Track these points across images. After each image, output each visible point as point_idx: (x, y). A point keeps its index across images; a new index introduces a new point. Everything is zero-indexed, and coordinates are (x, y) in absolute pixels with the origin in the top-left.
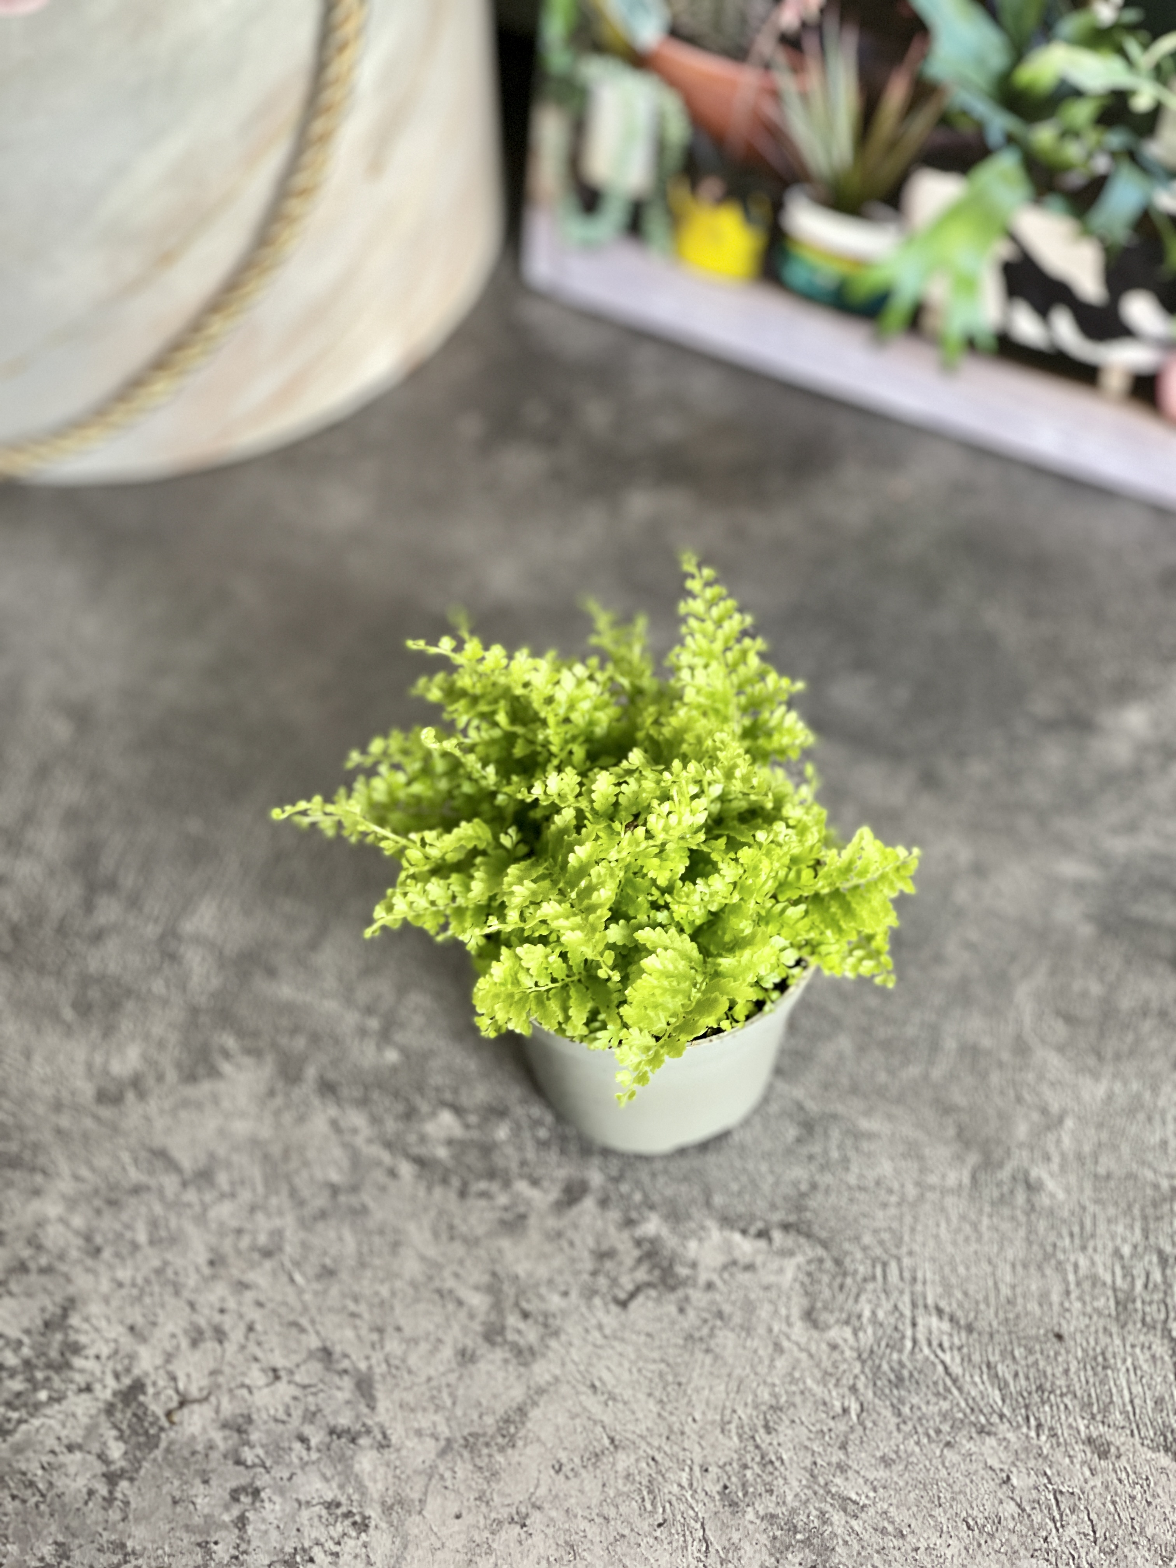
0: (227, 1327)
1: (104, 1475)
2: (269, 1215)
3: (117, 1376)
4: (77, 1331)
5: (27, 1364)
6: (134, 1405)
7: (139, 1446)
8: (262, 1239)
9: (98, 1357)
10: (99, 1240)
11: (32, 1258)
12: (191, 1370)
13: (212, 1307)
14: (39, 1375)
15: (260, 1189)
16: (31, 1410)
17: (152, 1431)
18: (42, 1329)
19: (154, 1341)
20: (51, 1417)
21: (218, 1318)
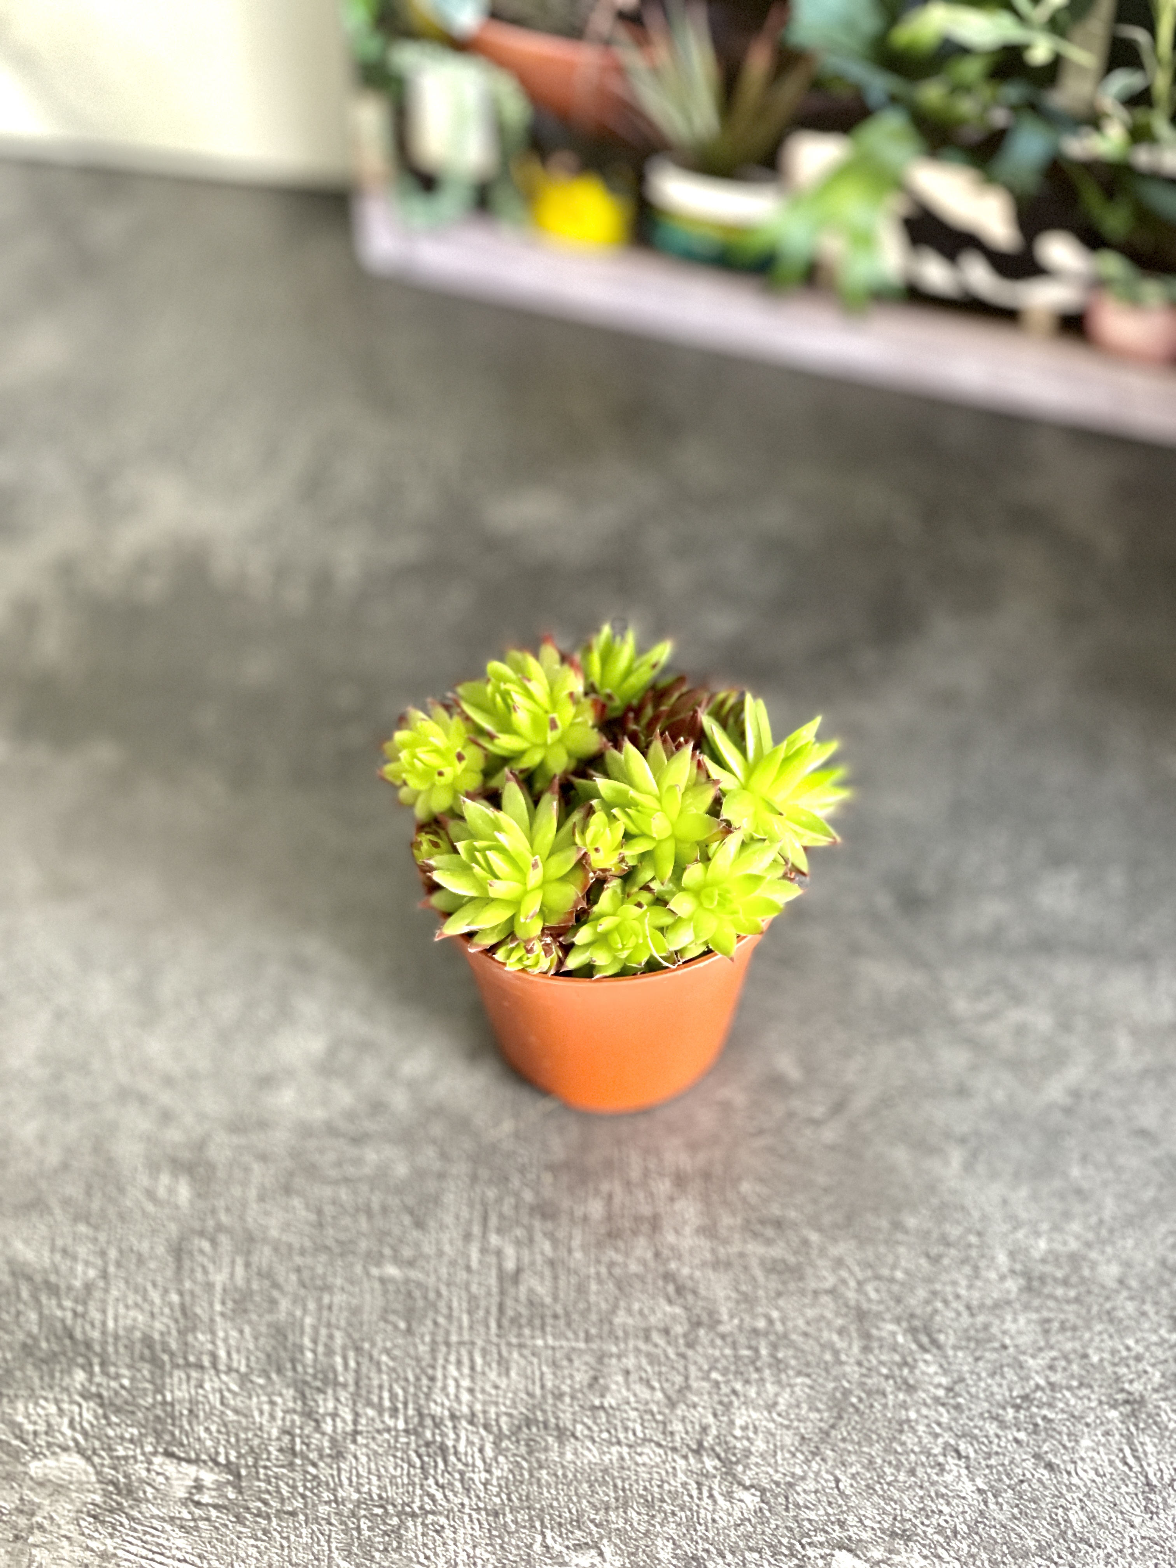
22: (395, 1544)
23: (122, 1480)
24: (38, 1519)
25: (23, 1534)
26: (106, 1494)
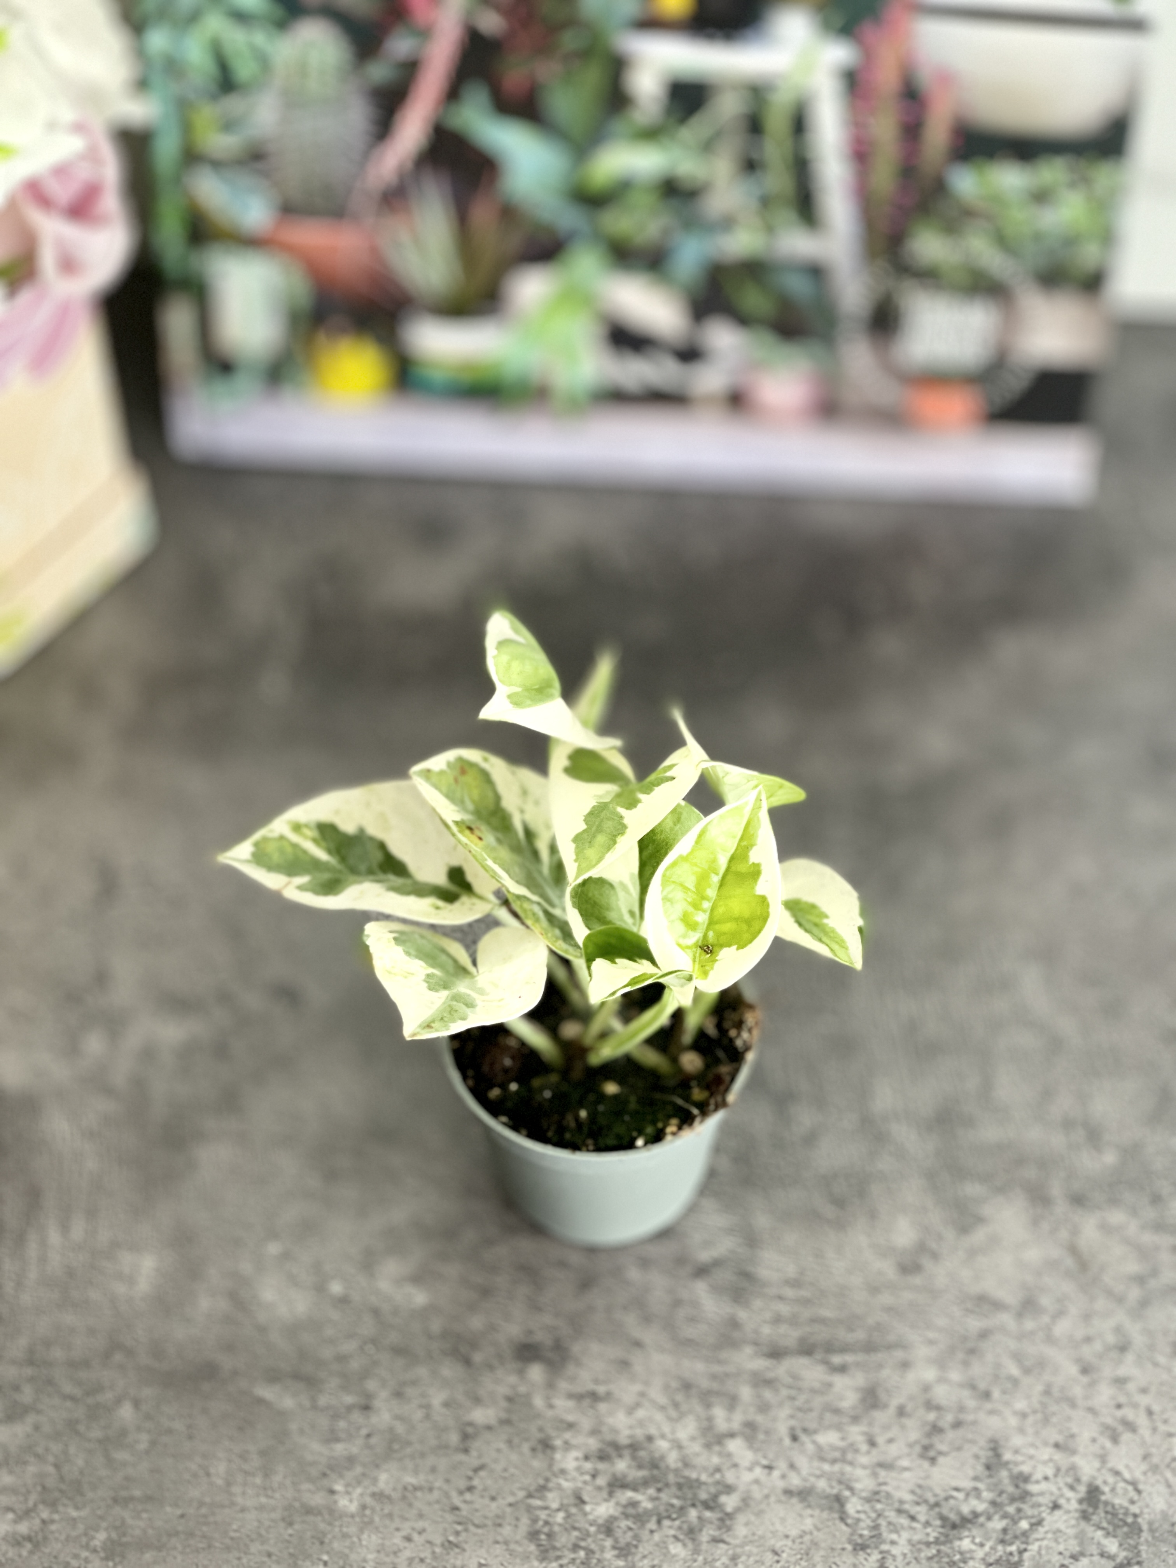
0: (1131, 1418)
2: (1102, 1318)
3: (1072, 1488)
4: (1016, 1464)
5: (993, 1503)
6: (1101, 1506)
7: (1127, 1536)
8: (1111, 1339)
9: (1046, 1478)
10: (982, 1386)
11: (939, 1418)
12: (1126, 1461)
13: (1108, 1406)
14: (1011, 1509)
15: (1081, 1299)
16: (1024, 1539)
17: (1130, 1520)
18: (987, 1473)
19: (1081, 1449)
20: (1042, 1539)
21: (1119, 1413)
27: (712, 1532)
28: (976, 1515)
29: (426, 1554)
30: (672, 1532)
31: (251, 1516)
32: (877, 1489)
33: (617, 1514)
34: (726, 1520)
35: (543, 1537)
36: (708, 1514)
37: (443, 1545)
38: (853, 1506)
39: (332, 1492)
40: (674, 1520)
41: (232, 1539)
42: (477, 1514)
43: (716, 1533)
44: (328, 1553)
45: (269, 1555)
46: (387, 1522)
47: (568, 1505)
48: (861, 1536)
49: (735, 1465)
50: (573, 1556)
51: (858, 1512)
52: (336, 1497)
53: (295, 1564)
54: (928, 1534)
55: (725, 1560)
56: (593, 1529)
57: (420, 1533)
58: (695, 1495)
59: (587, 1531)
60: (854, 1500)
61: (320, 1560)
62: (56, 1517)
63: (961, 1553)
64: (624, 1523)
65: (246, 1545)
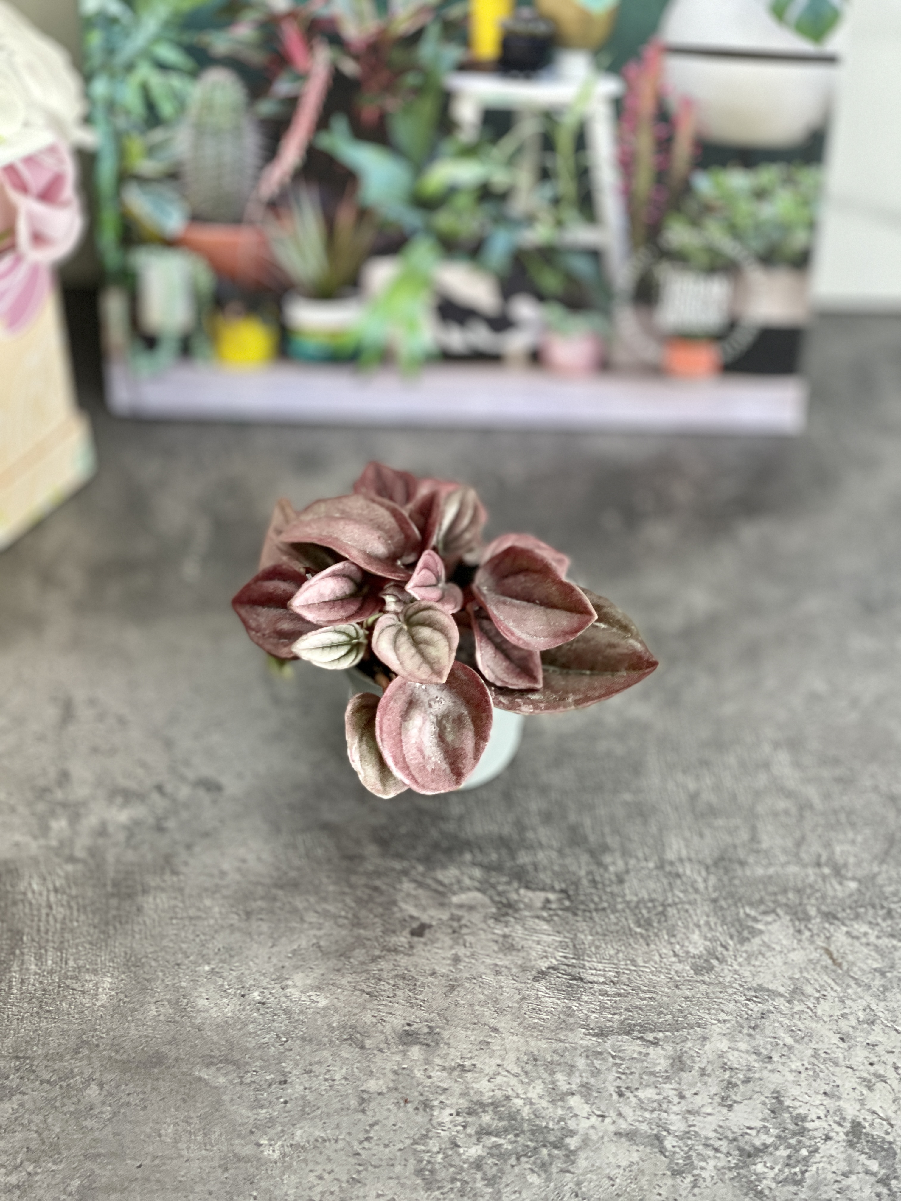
0: (882, 1072)
1: (878, 1182)
2: (854, 1001)
3: (840, 1125)
4: (795, 1108)
5: (779, 1137)
6: (863, 1136)
7: (885, 1158)
8: (862, 1016)
9: (819, 1118)
10: (765, 1052)
11: (731, 1077)
12: (880, 1104)
13: (863, 1064)
14: (793, 1141)
15: (836, 987)
16: (804, 1163)
17: (886, 1146)
18: (772, 1115)
19: (845, 1096)
20: (819, 1163)
21: (872, 1069)
22: (663, 919)
23: (504, 901)
24: (463, 922)
25: (457, 930)
26: (499, 909)
27: (559, 1165)
28: (766, 1146)
29: (335, 1188)
30: (529, 1166)
31: (196, 1164)
32: (687, 1130)
33: (484, 1154)
34: (570, 1156)
35: (427, 1173)
36: (556, 1152)
37: (348, 1182)
38: (669, 1143)
39: (259, 1145)
40: (530, 1157)
41: (180, 1182)
42: (374, 1157)
43: (564, 1166)
44: (256, 1190)
45: (210, 1194)
46: (303, 1166)
47: (446, 1149)
48: (677, 1164)
49: (576, 1116)
50: (450, 1186)
51: (674, 1147)
52: (261, 1149)
53: (232, 1199)
54: (729, 1161)
55: (571, 1185)
56: (466, 1166)
57: (329, 1173)
58: (545, 1138)
59: (462, 1167)
60: (670, 1138)
61: (251, 1195)
62: (39, 1170)
63: (756, 1175)
64: (490, 1161)
65: (191, 1187)
